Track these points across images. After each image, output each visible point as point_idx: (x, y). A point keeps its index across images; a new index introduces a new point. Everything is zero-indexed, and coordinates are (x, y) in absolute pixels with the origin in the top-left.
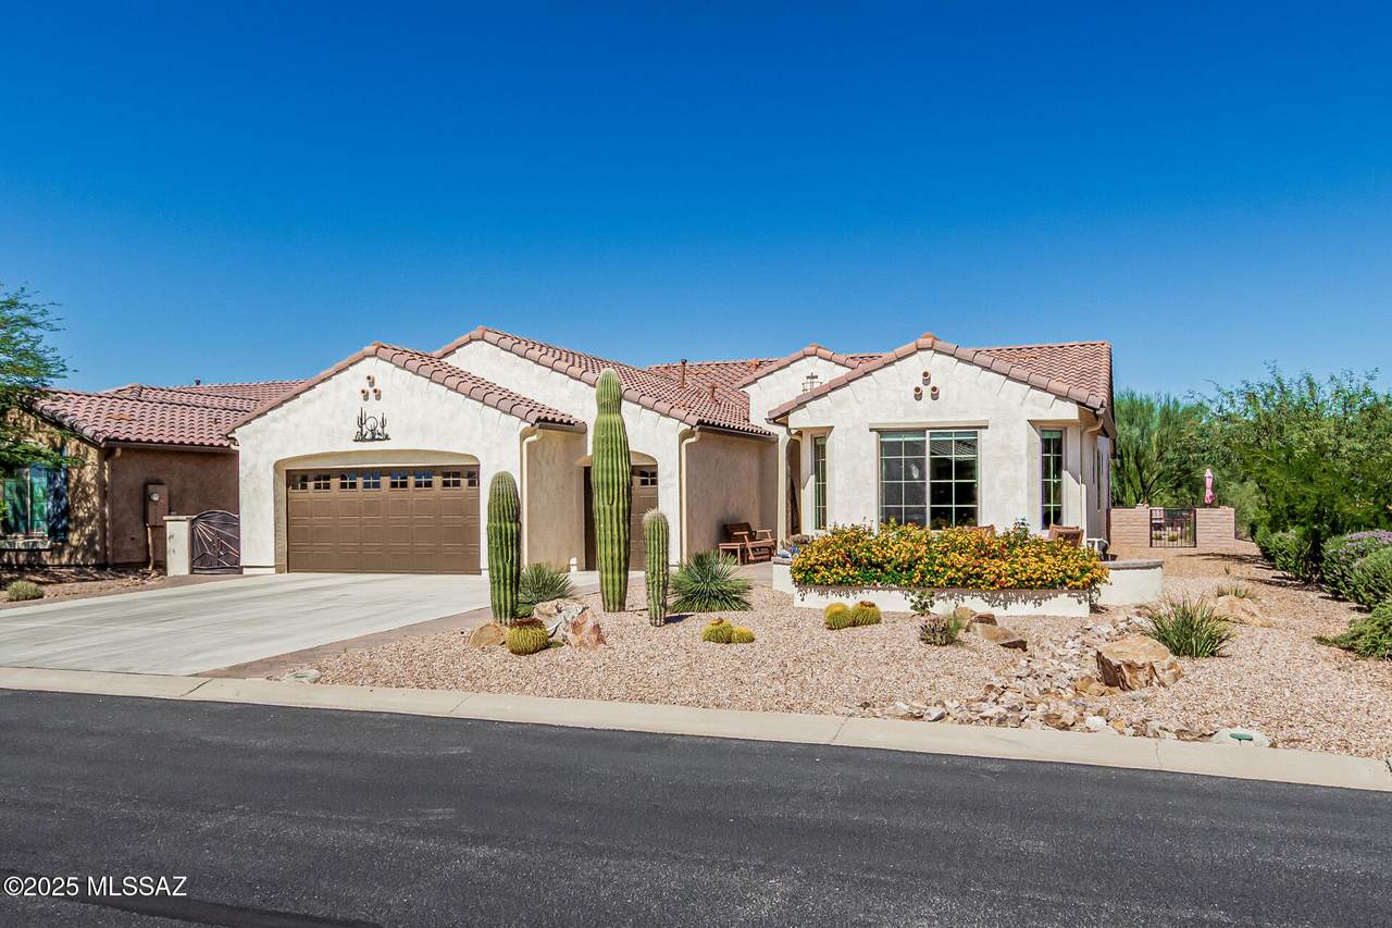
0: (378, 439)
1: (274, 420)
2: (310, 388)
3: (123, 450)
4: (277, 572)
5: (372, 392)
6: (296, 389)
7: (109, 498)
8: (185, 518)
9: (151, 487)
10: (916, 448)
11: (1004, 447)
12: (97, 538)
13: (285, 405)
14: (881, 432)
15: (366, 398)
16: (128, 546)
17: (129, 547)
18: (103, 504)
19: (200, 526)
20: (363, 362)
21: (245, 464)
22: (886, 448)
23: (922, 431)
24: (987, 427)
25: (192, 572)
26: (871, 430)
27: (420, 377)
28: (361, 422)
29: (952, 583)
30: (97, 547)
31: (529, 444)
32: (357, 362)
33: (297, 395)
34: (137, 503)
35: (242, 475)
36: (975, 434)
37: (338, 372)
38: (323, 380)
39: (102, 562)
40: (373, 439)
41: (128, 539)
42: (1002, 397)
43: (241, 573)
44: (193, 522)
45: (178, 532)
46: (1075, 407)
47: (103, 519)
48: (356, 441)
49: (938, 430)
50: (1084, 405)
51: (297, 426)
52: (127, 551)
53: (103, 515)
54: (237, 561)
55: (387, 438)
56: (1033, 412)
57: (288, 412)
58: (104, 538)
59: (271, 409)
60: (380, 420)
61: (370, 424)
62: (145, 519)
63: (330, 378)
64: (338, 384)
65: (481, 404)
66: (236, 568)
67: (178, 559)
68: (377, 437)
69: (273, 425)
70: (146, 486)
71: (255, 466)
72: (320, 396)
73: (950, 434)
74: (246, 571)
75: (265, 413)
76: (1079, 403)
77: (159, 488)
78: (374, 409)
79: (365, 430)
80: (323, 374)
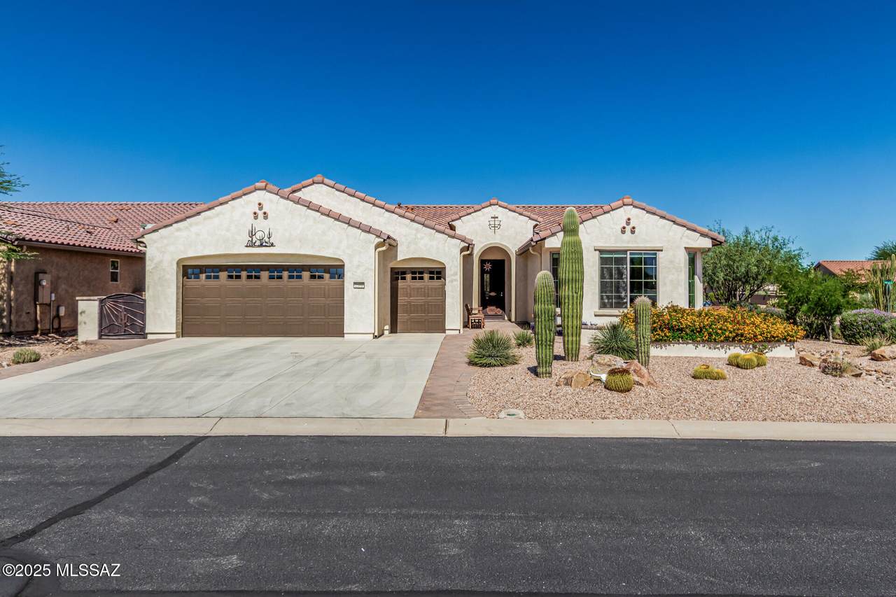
0: (266, 246)
1: (179, 230)
2: (210, 209)
3: (27, 246)
4: (178, 337)
5: (261, 213)
6: (198, 209)
7: (14, 283)
8: (96, 298)
9: (41, 276)
10: (620, 261)
11: (672, 262)
12: (5, 314)
13: (188, 220)
14: (601, 251)
15: (256, 218)
16: (24, 318)
17: (25, 320)
18: (9, 288)
19: (109, 304)
20: (254, 193)
21: (152, 260)
22: (604, 261)
23: (625, 252)
24: (662, 251)
25: (100, 337)
26: (595, 250)
27: (299, 206)
28: (252, 234)
29: (727, 339)
30: (5, 321)
31: (379, 252)
32: (250, 193)
33: (199, 213)
34: (30, 287)
35: (147, 268)
36: (656, 254)
37: (233, 199)
38: (221, 204)
39: (8, 331)
40: (261, 245)
41: (24, 314)
42: (671, 234)
43: (145, 338)
44: (101, 301)
45: (89, 309)
46: (710, 241)
47: (9, 300)
48: (247, 246)
49: (633, 251)
50: (715, 240)
51: (198, 235)
52: (23, 322)
53: (9, 296)
54: (143, 328)
55: (272, 245)
56: (687, 243)
57: (191, 225)
58: (10, 313)
59: (176, 222)
60: (267, 233)
61: (259, 235)
62: (36, 298)
63: (226, 203)
64: (233, 207)
65: (347, 225)
66: (141, 333)
67: (88, 328)
68: (264, 244)
69: (177, 234)
70: (37, 274)
71: (161, 262)
72: (218, 215)
73: (641, 254)
74: (150, 337)
75: (171, 225)
76: (712, 239)
77: (46, 275)
78: (261, 224)
79: (254, 240)
80: (222, 199)
